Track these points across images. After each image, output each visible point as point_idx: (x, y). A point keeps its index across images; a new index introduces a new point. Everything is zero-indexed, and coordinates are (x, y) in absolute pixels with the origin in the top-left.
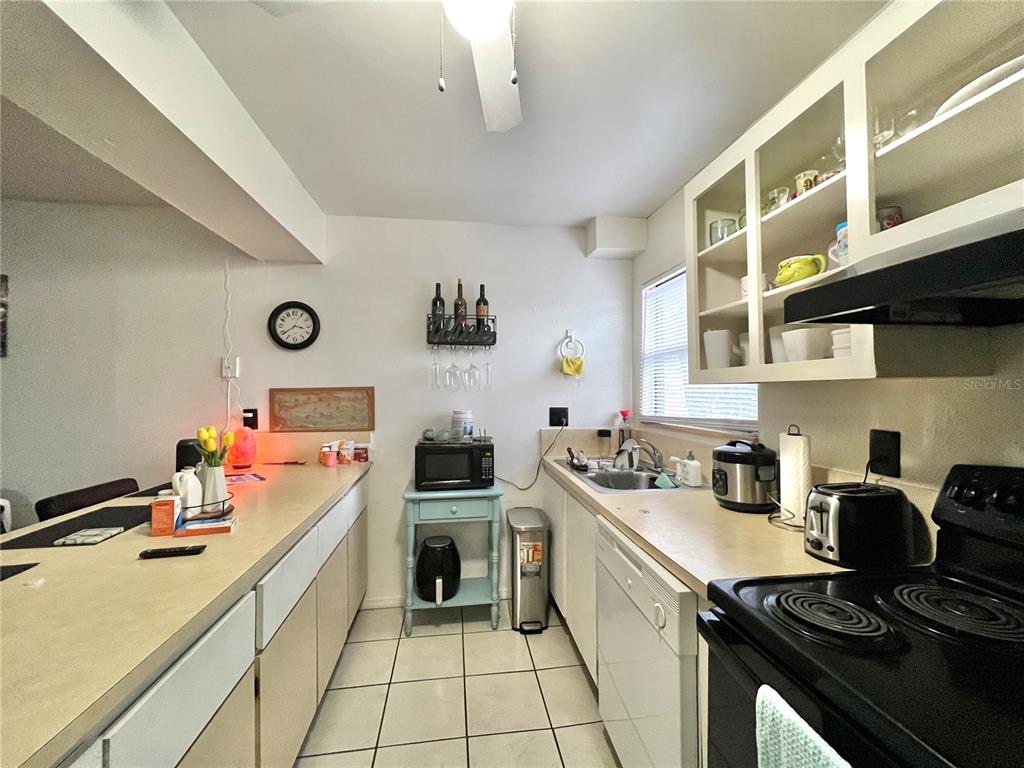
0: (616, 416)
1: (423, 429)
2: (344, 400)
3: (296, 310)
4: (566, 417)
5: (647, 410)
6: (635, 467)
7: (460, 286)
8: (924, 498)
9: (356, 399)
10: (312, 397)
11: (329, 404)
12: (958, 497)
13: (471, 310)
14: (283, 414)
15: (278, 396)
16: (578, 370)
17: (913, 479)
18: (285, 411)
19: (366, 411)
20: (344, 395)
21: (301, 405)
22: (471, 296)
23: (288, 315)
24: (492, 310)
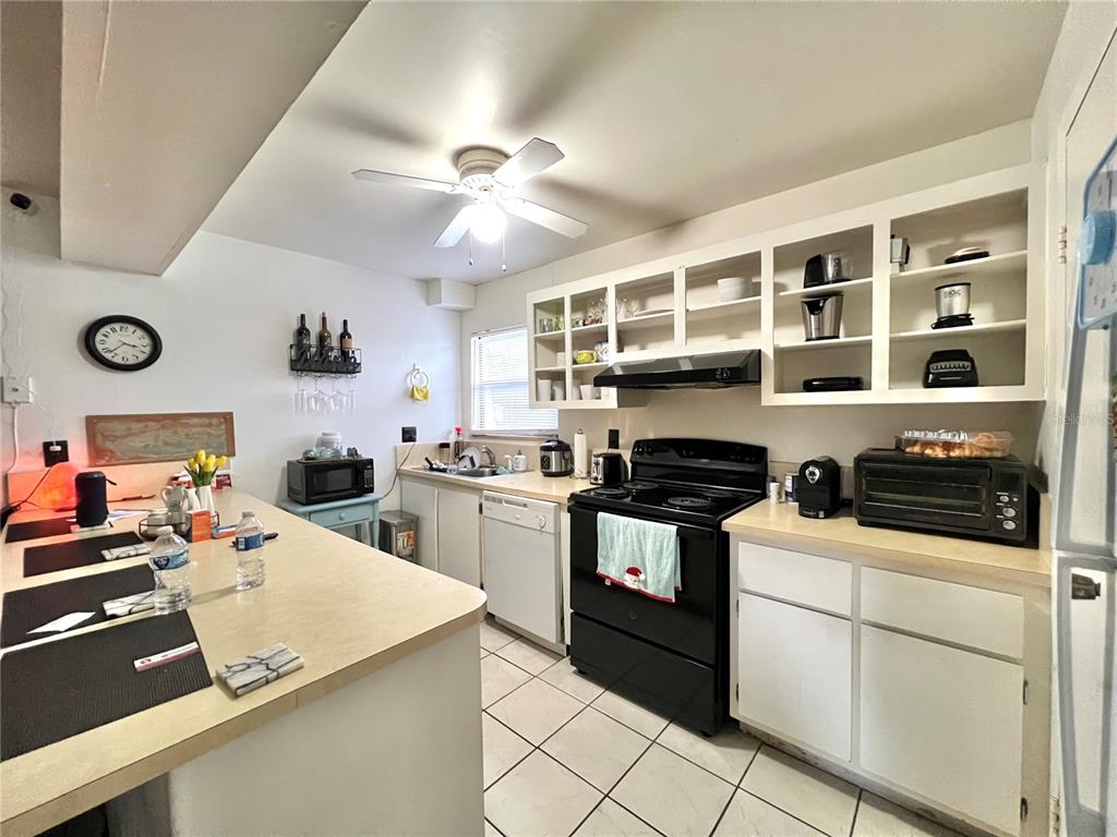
0: (450, 432)
1: (303, 450)
2: (195, 426)
3: (125, 325)
4: (415, 434)
5: (475, 428)
6: (477, 465)
7: (324, 319)
8: (627, 456)
9: (210, 425)
10: (151, 424)
11: (175, 432)
12: (638, 453)
13: (335, 342)
14: (109, 445)
15: (100, 426)
16: (425, 397)
17: (623, 449)
18: (113, 441)
19: (224, 436)
20: (195, 421)
21: (136, 434)
22: (335, 330)
23: (114, 330)
24: (354, 344)
